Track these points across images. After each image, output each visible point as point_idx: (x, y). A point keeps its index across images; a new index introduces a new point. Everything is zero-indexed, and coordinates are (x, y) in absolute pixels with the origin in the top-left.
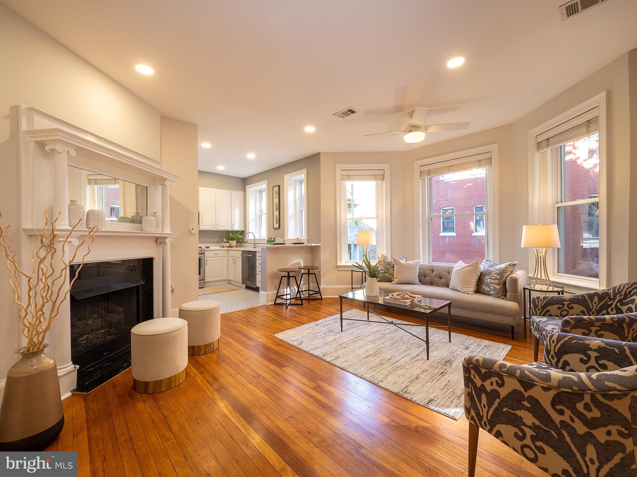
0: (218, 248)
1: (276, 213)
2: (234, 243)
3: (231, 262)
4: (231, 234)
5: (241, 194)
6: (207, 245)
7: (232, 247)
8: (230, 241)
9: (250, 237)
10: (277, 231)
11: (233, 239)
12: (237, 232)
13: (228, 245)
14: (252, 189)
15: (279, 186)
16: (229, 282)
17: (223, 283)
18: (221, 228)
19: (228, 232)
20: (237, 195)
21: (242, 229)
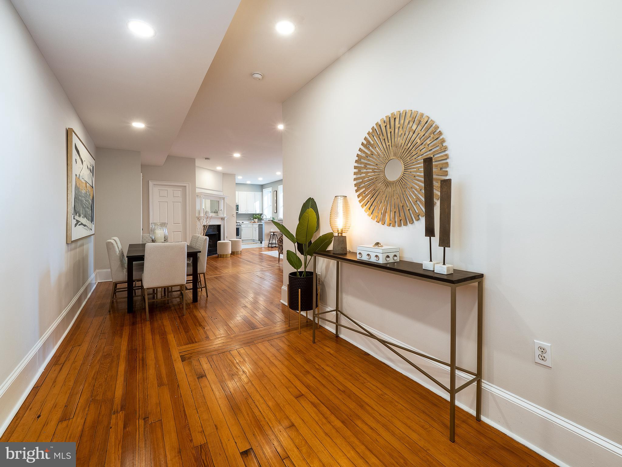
0: (248, 223)
1: (275, 205)
2: (256, 220)
3: (254, 230)
4: (254, 216)
5: (260, 193)
6: (243, 221)
7: (255, 222)
8: (254, 219)
9: (264, 217)
10: (276, 214)
11: (256, 218)
12: (258, 214)
13: (253, 221)
14: (265, 191)
15: (276, 191)
16: (253, 240)
17: (251, 241)
18: (249, 213)
19: (254, 214)
20: (259, 194)
21: (261, 213)
